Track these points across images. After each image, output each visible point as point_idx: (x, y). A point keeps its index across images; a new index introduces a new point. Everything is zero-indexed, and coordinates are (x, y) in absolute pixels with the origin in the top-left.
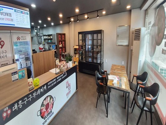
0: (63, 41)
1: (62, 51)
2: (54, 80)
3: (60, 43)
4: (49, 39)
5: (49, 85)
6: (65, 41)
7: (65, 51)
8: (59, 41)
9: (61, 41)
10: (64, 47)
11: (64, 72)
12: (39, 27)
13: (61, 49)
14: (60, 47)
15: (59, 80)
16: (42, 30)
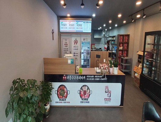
0: (125, 43)
1: (122, 54)
2: (92, 77)
3: (121, 45)
4: (112, 40)
5: (88, 78)
6: (128, 43)
7: (127, 56)
8: (120, 43)
9: (123, 44)
10: (126, 51)
11: (103, 75)
12: (106, 30)
13: (121, 52)
14: (120, 49)
15: (97, 79)
16: (109, 32)
